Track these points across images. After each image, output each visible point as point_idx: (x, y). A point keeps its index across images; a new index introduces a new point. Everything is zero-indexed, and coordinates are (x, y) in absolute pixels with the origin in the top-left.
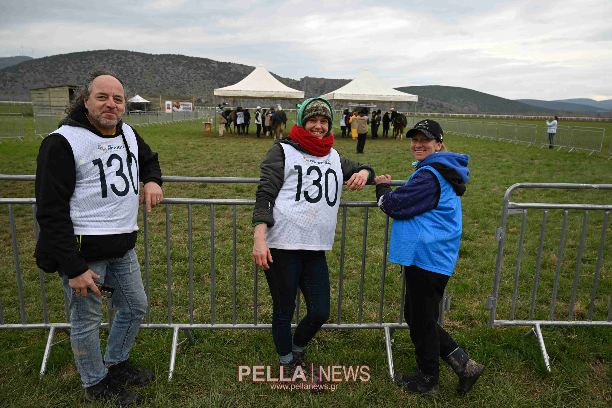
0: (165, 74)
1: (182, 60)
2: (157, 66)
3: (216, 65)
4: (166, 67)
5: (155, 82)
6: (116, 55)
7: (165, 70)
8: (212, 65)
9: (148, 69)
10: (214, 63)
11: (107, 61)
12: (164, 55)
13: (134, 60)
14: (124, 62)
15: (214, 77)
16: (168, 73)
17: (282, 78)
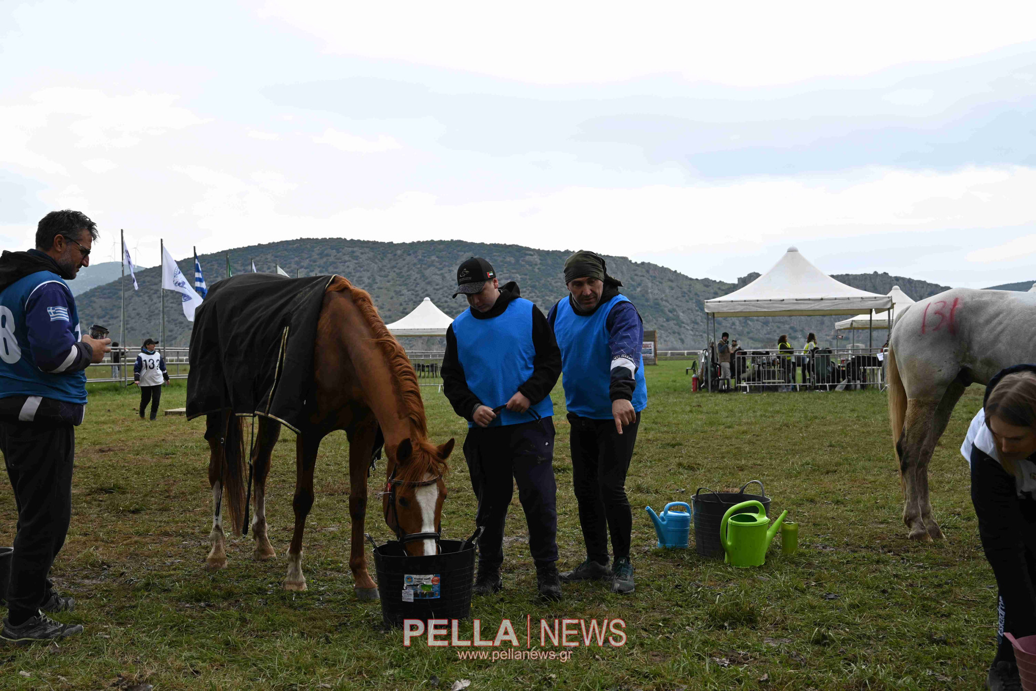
0: (423, 284)
1: (461, 251)
2: (406, 269)
3: (536, 259)
4: (426, 269)
5: (401, 305)
6: (317, 250)
7: (424, 277)
8: (527, 258)
9: (386, 276)
10: (532, 255)
11: (297, 263)
12: (419, 242)
13: (357, 258)
14: (333, 263)
15: (534, 287)
16: (429, 283)
17: (691, 279)
